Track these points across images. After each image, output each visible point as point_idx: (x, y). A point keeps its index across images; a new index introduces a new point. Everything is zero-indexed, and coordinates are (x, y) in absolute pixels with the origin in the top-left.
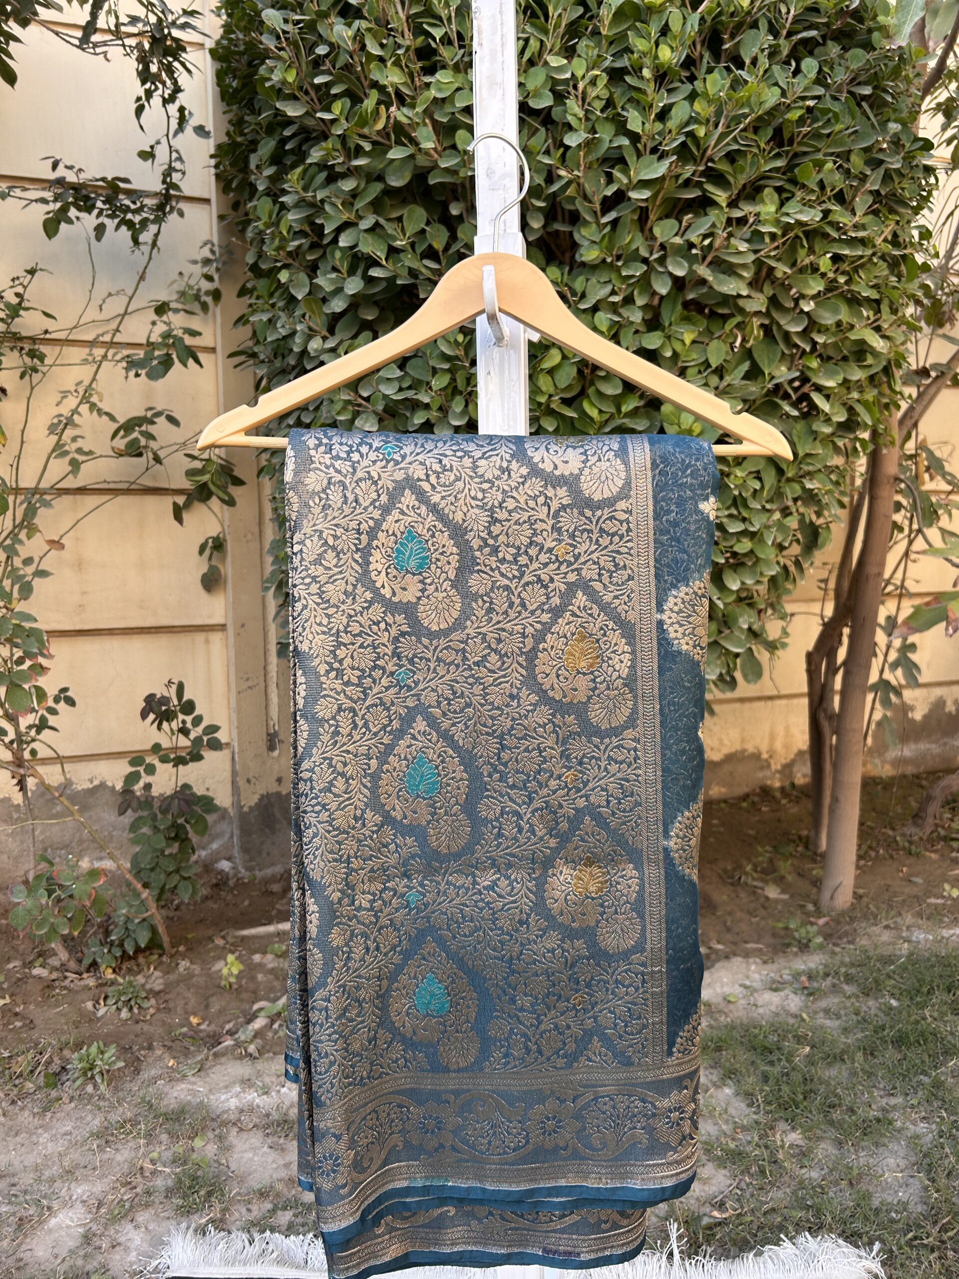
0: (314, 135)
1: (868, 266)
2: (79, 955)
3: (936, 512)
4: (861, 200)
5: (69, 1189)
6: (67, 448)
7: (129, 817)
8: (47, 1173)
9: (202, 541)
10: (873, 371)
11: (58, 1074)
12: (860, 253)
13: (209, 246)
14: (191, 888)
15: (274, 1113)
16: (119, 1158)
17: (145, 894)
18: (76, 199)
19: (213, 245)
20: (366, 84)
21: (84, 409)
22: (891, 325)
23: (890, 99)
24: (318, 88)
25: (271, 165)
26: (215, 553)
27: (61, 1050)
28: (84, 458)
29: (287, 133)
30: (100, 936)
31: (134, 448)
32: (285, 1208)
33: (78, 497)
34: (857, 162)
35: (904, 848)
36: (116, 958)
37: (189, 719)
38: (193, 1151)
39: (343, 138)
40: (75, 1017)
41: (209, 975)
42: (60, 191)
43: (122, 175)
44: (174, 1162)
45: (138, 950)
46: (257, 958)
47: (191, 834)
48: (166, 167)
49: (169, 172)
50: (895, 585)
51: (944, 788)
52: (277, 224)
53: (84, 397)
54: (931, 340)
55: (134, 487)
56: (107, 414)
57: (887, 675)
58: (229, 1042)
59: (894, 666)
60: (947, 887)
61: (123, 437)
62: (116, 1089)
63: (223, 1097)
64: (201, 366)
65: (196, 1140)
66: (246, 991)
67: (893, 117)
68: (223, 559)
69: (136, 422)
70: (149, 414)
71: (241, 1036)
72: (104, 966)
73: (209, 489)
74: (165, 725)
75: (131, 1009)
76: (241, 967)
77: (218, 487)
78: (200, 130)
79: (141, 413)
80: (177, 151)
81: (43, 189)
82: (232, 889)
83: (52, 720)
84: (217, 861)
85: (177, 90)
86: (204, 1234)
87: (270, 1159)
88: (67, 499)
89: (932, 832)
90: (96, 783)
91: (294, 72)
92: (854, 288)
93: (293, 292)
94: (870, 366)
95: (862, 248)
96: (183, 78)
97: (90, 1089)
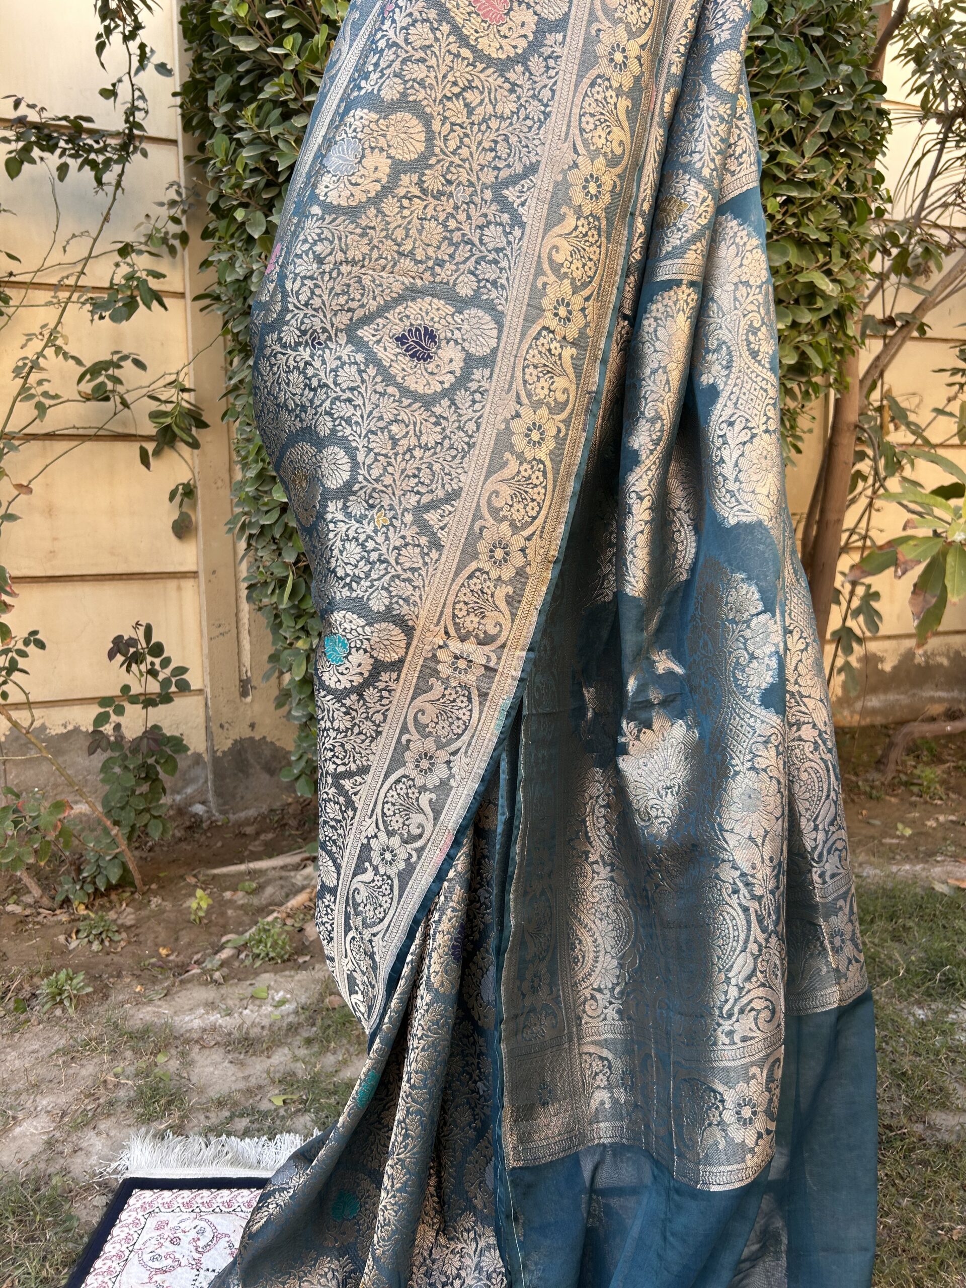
0: (269, 71)
1: (818, 209)
2: (53, 892)
3: (899, 462)
4: (810, 142)
5: (34, 1101)
6: (33, 391)
7: (100, 757)
8: (14, 1088)
9: (173, 487)
10: (824, 314)
11: (28, 1000)
12: (809, 195)
13: (175, 187)
14: (161, 826)
15: (235, 1032)
16: (84, 1072)
17: (115, 831)
18: (39, 138)
19: (179, 186)
20: (318, 19)
21: (50, 352)
22: (842, 269)
23: (841, 40)
24: (271, 22)
25: (228, 101)
26: (186, 500)
27: (31, 977)
28: (52, 402)
29: (241, 69)
30: (73, 874)
31: (101, 392)
32: (242, 1116)
33: (47, 443)
34: (805, 104)
35: (865, 793)
36: (89, 895)
37: (157, 661)
38: (156, 1066)
39: (295, 73)
40: (48, 950)
41: (180, 911)
42: (22, 130)
43: (85, 114)
44: (137, 1075)
45: (110, 888)
46: (228, 895)
47: (162, 775)
48: (129, 105)
49: (131, 111)
50: (859, 534)
51: (906, 735)
52: (233, 163)
53: (49, 340)
54: (897, 290)
55: (101, 433)
56: (73, 358)
57: (850, 623)
58: (196, 971)
59: (856, 613)
60: (900, 826)
61: (89, 381)
62: (85, 1013)
63: (187, 1019)
64: (166, 309)
65: (159, 1056)
66: (216, 925)
67: (845, 59)
68: (194, 506)
69: (103, 365)
70: (115, 358)
71: (208, 965)
72: (76, 903)
73: (173, 432)
74: (134, 666)
75: (102, 942)
76: (210, 901)
77: (182, 429)
78: (162, 68)
79: (108, 357)
80: (140, 90)
81: (5, 128)
82: (206, 831)
83: (22, 663)
84: (191, 805)
85: (138, 26)
86: (163, 1139)
87: (230, 1073)
88: (35, 445)
89: (894, 778)
90: (70, 727)
91: (246, 7)
92: (802, 230)
93: (249, 231)
94: (820, 309)
95: (810, 190)
96: (143, 15)
97: (58, 1012)
